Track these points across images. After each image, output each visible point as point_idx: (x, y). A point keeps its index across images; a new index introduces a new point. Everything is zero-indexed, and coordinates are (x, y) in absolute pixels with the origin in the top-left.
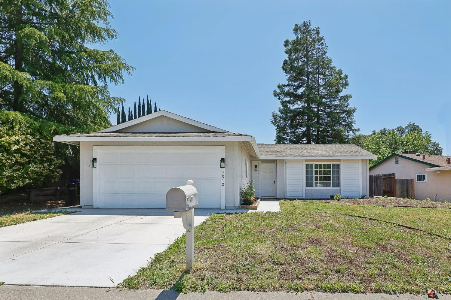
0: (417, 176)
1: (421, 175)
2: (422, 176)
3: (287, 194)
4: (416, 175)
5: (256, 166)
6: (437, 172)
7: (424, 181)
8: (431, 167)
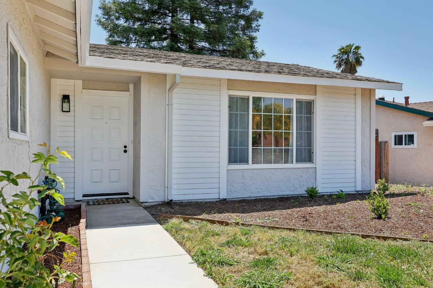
0: (395, 136)
1: (403, 134)
2: (405, 136)
3: (174, 187)
4: (394, 134)
5: (66, 98)
7: (411, 146)
8: (429, 120)
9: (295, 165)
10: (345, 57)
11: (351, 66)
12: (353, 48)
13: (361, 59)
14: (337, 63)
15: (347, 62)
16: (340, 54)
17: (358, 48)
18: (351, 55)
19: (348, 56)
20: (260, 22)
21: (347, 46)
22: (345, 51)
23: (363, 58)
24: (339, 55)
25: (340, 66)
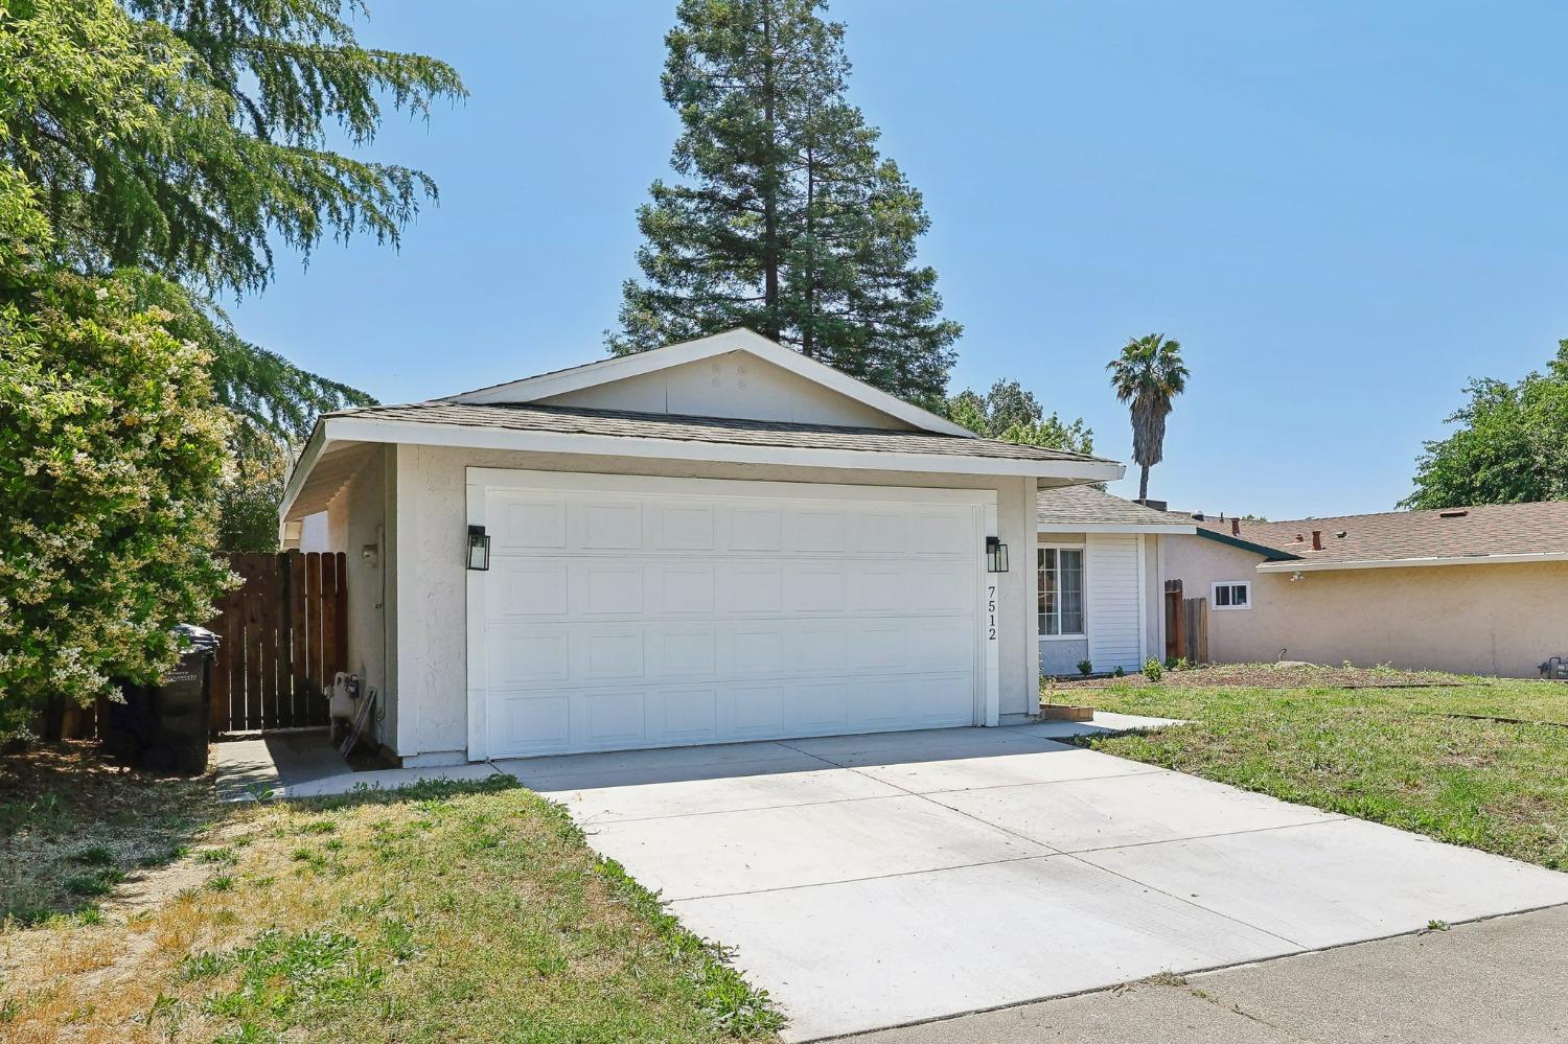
0: (1217, 588)
1: (1230, 584)
2: (1233, 587)
4: (1215, 585)
6: (1296, 577)
7: (1242, 606)
8: (1267, 561)
9: (1060, 637)
10: (1139, 369)
11: (1156, 392)
12: (1162, 345)
13: (1182, 376)
14: (1121, 383)
15: (1146, 383)
16: (1126, 359)
17: (1172, 346)
18: (1155, 364)
19: (1148, 367)
20: (957, 345)
21: (1146, 341)
22: (1140, 352)
23: (1185, 372)
24: (1124, 363)
25: (1129, 394)
